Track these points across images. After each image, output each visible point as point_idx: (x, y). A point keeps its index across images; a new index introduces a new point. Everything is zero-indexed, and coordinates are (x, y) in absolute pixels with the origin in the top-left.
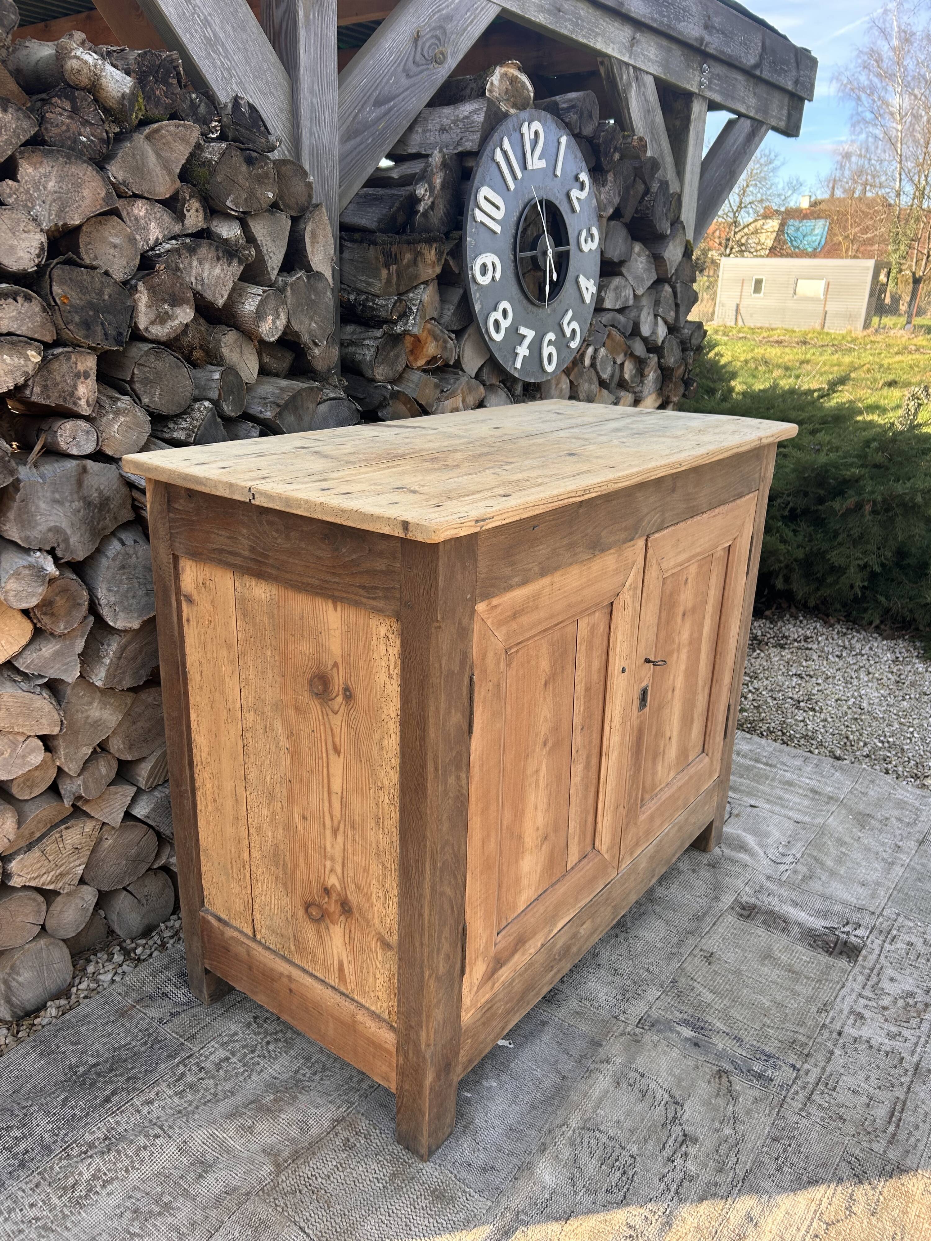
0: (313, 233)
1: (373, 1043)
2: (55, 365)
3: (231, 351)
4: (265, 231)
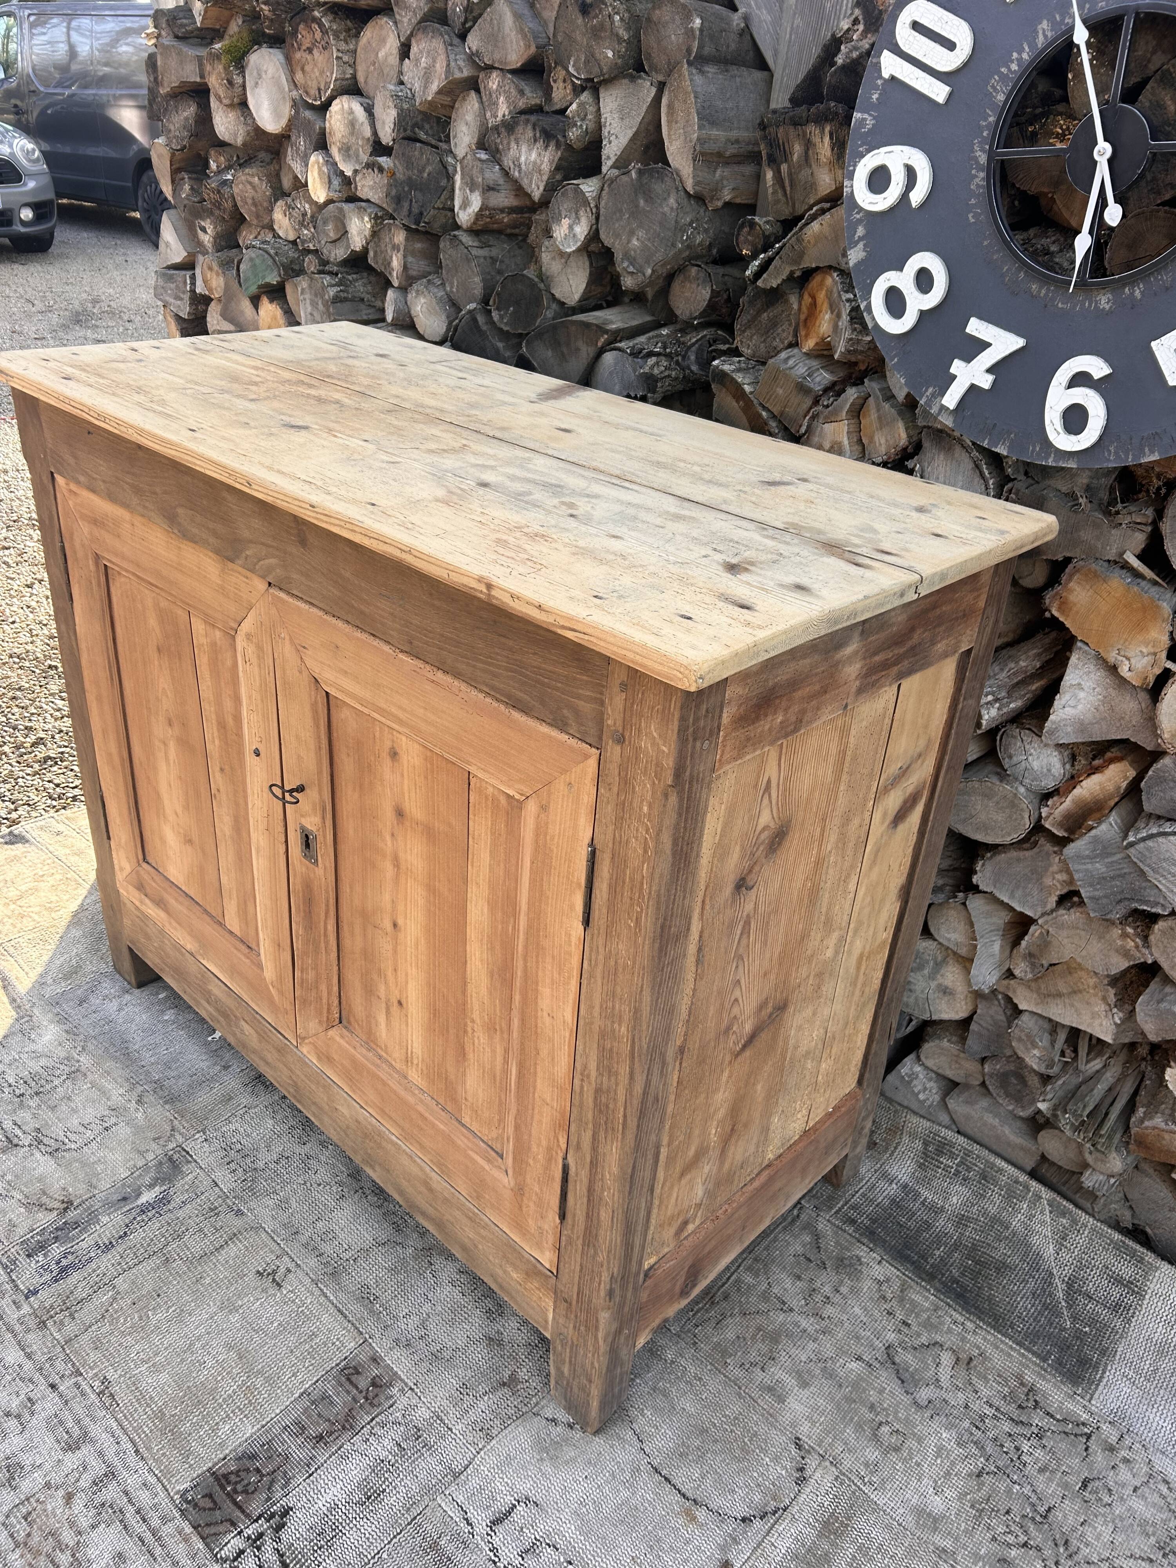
2: (382, 234)
3: (553, 258)
4: (615, 105)
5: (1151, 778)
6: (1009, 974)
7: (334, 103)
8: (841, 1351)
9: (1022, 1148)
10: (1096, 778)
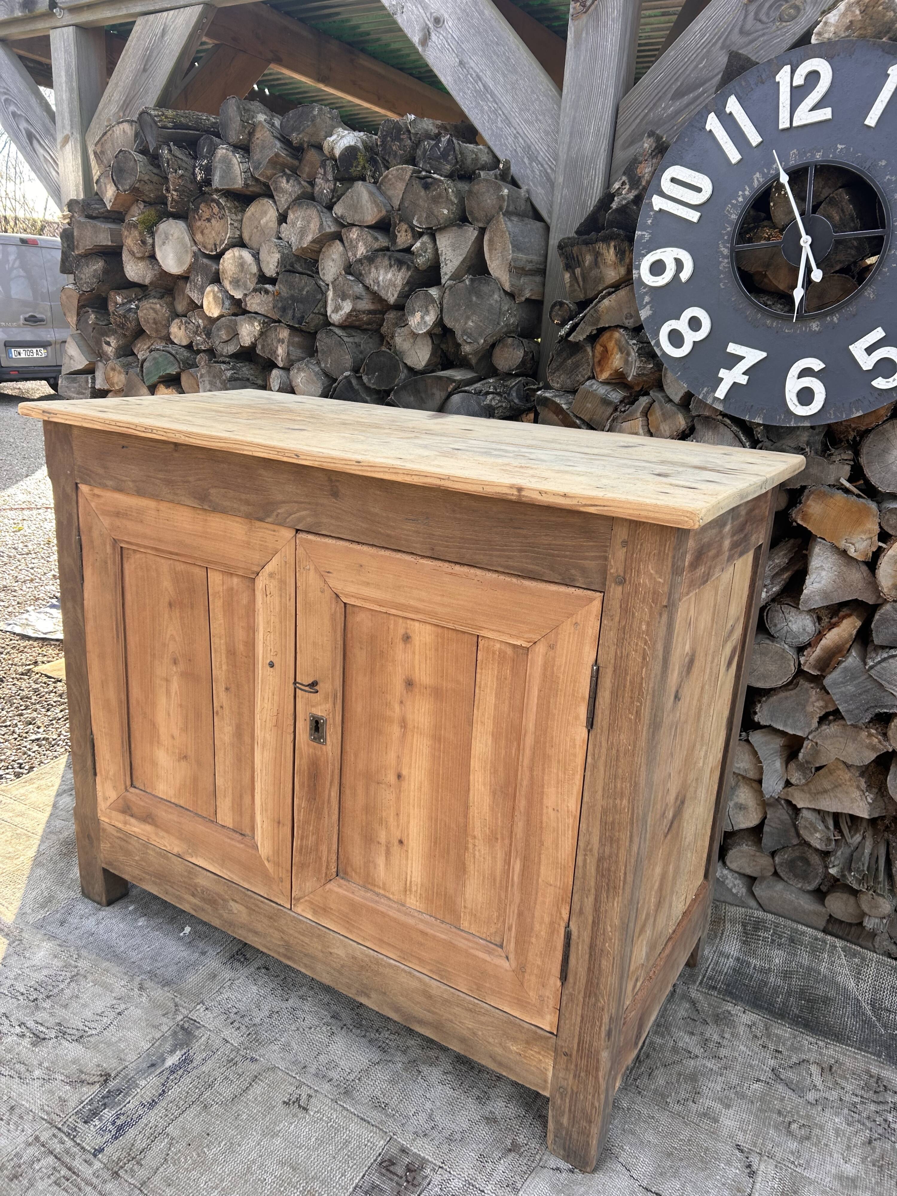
0: (491, 241)
2: (269, 333)
3: (404, 340)
4: (448, 242)
5: (878, 621)
6: (788, 784)
7: (227, 253)
8: (743, 1078)
9: (815, 913)
10: (835, 631)
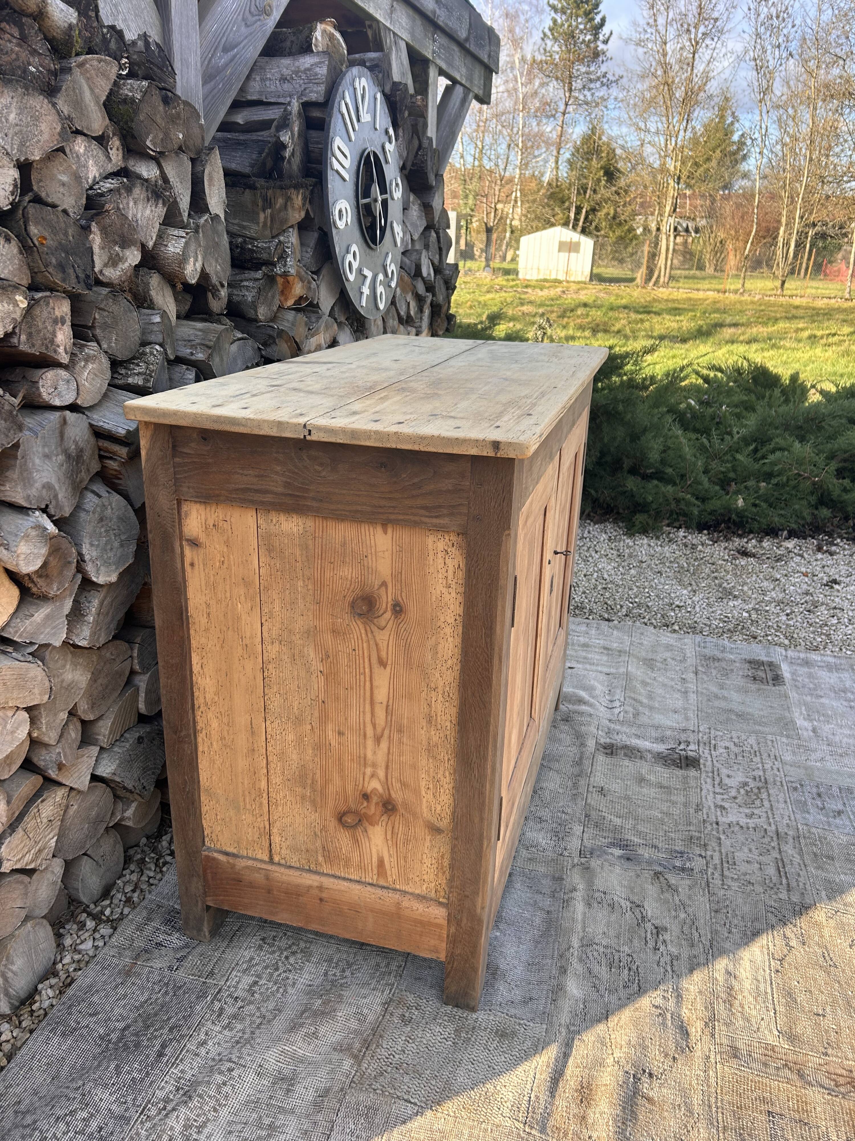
0: (210, 175)
1: (421, 922)
2: (37, 311)
3: (157, 294)
4: (174, 172)
